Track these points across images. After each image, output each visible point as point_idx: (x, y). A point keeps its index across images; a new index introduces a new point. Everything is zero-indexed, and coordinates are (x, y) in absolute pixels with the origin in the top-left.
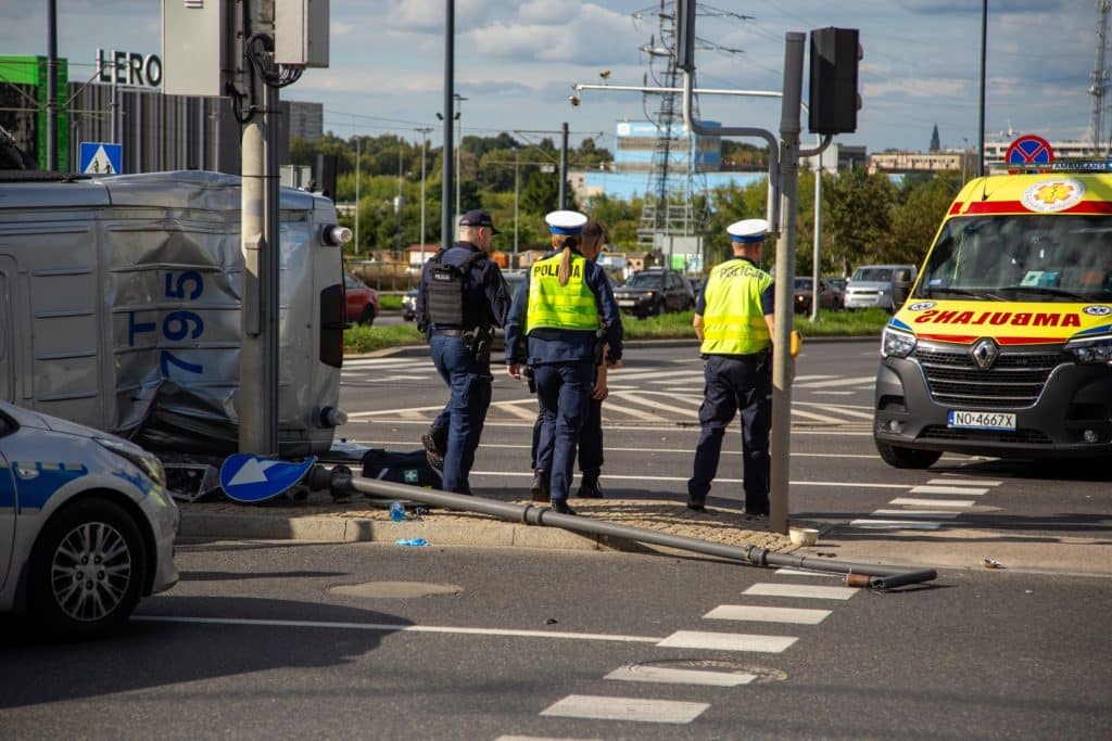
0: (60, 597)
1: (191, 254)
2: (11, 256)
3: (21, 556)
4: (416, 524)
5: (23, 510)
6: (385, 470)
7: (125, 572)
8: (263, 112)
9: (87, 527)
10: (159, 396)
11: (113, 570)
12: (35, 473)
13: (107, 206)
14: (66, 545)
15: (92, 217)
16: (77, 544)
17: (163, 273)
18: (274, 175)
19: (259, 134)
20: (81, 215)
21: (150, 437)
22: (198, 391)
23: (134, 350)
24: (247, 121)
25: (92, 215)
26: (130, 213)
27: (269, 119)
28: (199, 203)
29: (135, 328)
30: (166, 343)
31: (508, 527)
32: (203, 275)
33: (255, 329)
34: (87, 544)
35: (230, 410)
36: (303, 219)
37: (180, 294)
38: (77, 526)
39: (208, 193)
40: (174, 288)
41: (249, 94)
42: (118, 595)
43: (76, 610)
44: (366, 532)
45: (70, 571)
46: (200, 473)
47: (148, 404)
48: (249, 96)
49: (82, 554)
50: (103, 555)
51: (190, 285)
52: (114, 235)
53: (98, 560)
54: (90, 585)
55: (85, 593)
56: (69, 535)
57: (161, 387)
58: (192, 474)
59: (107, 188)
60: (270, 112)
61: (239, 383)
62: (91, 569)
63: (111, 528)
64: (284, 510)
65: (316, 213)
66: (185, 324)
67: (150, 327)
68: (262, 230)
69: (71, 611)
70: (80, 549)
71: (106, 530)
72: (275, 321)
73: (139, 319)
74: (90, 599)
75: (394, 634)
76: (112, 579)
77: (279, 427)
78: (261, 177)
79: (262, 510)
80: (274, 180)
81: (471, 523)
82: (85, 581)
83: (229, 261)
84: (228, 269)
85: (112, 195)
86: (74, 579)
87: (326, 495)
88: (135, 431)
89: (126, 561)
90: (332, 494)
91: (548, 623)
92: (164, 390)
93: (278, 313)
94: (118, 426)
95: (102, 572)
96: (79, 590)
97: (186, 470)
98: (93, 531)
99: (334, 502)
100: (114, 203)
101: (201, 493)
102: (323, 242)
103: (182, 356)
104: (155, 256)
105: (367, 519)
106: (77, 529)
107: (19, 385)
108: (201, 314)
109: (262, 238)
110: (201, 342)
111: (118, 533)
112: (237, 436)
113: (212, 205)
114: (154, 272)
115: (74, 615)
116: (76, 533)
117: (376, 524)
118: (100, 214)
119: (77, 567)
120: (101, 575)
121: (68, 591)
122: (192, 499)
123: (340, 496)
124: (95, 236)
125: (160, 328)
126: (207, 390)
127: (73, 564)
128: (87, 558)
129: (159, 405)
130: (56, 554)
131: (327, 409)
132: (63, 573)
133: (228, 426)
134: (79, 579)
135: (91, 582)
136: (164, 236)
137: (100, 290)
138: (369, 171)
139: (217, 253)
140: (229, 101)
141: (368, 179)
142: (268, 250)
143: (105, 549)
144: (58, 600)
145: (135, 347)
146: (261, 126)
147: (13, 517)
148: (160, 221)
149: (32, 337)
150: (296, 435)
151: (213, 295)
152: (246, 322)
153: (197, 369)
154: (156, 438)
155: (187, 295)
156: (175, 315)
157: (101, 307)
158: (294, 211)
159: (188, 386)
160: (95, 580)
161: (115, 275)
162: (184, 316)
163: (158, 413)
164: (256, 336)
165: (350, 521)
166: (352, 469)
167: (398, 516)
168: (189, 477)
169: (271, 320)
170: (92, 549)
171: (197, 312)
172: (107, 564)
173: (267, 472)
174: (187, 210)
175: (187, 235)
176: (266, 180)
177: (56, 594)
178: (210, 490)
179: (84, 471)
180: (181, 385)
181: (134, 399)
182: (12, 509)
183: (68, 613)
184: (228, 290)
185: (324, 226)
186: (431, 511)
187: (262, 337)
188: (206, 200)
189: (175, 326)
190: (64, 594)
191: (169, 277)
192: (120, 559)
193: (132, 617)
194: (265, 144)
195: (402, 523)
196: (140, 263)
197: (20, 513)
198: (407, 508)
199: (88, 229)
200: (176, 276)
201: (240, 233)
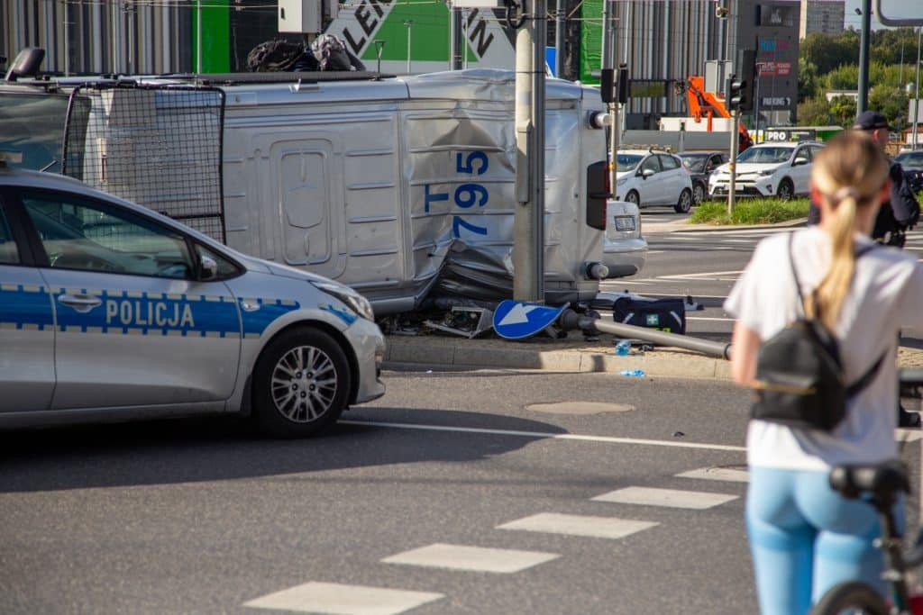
0: (279, 402)
1: (478, 137)
2: (328, 141)
3: (246, 370)
4: (637, 358)
5: (247, 335)
6: (631, 315)
7: (332, 385)
8: (532, 19)
9: (300, 349)
10: (451, 253)
11: (323, 383)
12: (256, 307)
13: (406, 99)
14: (283, 363)
15: (394, 108)
16: (292, 361)
17: (454, 153)
18: (540, 70)
19: (529, 38)
20: (385, 106)
21: (447, 286)
22: (482, 249)
23: (430, 216)
24: (519, 26)
25: (393, 107)
26: (425, 105)
27: (537, 24)
28: (486, 95)
29: (430, 198)
30: (456, 209)
31: (711, 362)
32: (488, 155)
33: (524, 198)
34: (300, 363)
35: (508, 264)
36: (573, 108)
37: (469, 170)
38: (291, 348)
39: (494, 86)
40: (464, 165)
41: (521, 4)
42: (327, 403)
43: (292, 413)
44: (599, 365)
45: (287, 383)
46: (479, 314)
47: (441, 259)
48: (521, 7)
49: (296, 371)
50: (314, 372)
51: (477, 163)
52: (413, 122)
53: (310, 376)
54: (304, 395)
55: (299, 401)
56: (286, 355)
57: (452, 246)
58: (473, 316)
59: (407, 85)
60: (537, 19)
61: (513, 243)
62: (304, 382)
63: (320, 351)
64: (537, 346)
65: (584, 102)
66: (472, 195)
67: (444, 197)
68: (530, 117)
69: (288, 414)
70: (295, 367)
71: (316, 352)
72: (541, 191)
73: (434, 191)
74: (303, 405)
75: (541, 441)
76: (322, 391)
77: (545, 279)
78: (530, 73)
79: (519, 345)
80: (540, 75)
81: (683, 359)
82: (299, 391)
83: (510, 143)
84: (508, 150)
85: (410, 90)
86: (291, 389)
87: (579, 334)
88: (432, 281)
89: (333, 377)
90: (585, 334)
91: (676, 435)
92: (455, 248)
93: (543, 185)
94: (416, 276)
95: (313, 385)
96: (294, 398)
97: (469, 313)
98: (306, 353)
99: (587, 340)
100: (412, 96)
101: (478, 331)
102: (590, 127)
103: (472, 221)
104: (447, 139)
105: (599, 354)
106: (292, 351)
107: (335, 243)
108: (485, 186)
109: (530, 124)
110: (487, 209)
111: (326, 356)
112: (512, 286)
113: (496, 96)
114: (447, 153)
115: (290, 417)
116: (291, 354)
117: (606, 358)
118: (401, 106)
119: (293, 380)
120: (313, 387)
121: (285, 399)
122: (471, 336)
123: (589, 335)
124: (396, 124)
125: (452, 197)
126: (489, 248)
127: (289, 378)
128: (300, 373)
129: (452, 260)
130: (275, 370)
131: (592, 265)
132: (280, 385)
133: (507, 278)
134: (294, 389)
135: (304, 392)
136: (454, 123)
137: (401, 166)
138: (884, 61)
139: (500, 137)
140: (505, 10)
141: (881, 68)
142: (537, 134)
143: (316, 367)
144: (277, 405)
145: (430, 213)
146: (530, 30)
147: (238, 340)
148: (451, 111)
149: (346, 205)
150: (567, 286)
151: (496, 171)
152: (518, 192)
153: (483, 231)
154: (450, 287)
155: (475, 171)
156: (465, 187)
157: (403, 182)
158: (565, 100)
159: (475, 245)
160: (308, 391)
161: (413, 156)
162: (471, 188)
163: (450, 267)
164: (525, 203)
165: (584, 355)
166: (602, 315)
167: (622, 352)
168: (471, 318)
169: (538, 191)
170: (305, 367)
171: (482, 184)
172: (318, 379)
173: (529, 315)
174: (475, 101)
175: (473, 122)
176: (533, 75)
177: (275, 401)
178: (485, 329)
179: (297, 306)
180: (468, 244)
181: (430, 255)
182: (238, 334)
183: (285, 415)
184: (509, 166)
185: (591, 113)
186: (655, 348)
187: (529, 205)
188: (491, 92)
189: (465, 196)
190: (282, 401)
191: (459, 156)
192: (328, 375)
193: (339, 421)
194: (533, 44)
195: (626, 357)
196: (433, 145)
197: (244, 337)
198: (634, 345)
199: (391, 118)
200: (465, 156)
201: (514, 120)
